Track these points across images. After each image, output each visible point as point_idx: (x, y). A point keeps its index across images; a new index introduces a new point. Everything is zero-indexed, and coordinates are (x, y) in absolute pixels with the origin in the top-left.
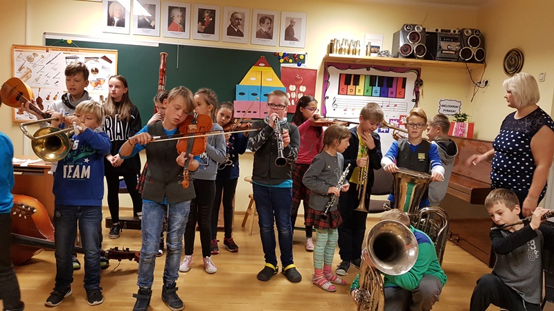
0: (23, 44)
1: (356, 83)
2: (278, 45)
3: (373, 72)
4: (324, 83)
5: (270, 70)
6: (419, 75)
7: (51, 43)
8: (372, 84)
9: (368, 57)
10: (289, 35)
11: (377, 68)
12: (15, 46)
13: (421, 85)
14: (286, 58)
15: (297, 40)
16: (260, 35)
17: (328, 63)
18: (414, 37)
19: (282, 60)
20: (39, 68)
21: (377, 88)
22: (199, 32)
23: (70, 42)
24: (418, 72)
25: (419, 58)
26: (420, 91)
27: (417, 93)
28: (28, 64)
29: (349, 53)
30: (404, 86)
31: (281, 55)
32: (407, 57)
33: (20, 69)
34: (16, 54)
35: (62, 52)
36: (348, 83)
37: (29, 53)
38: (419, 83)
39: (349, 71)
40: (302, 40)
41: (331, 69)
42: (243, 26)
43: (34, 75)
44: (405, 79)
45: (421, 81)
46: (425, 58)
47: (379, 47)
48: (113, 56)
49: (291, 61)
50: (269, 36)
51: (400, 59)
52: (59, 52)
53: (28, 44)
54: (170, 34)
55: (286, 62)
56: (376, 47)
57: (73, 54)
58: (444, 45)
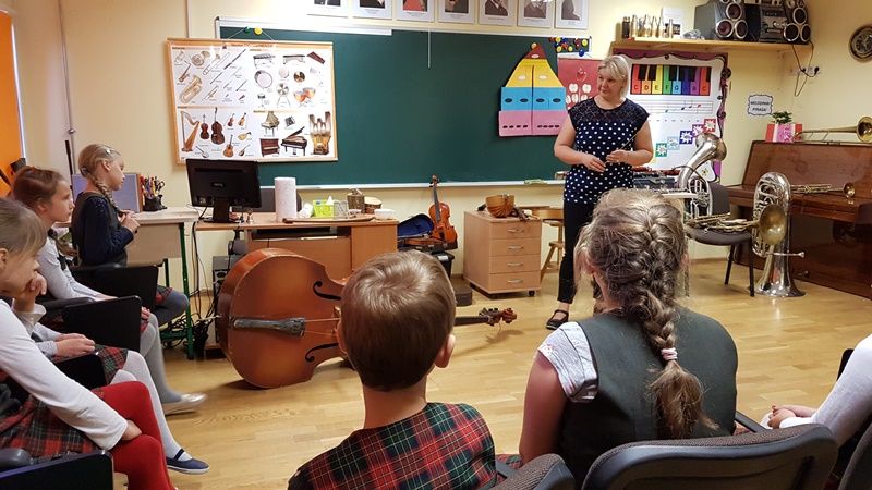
0: (183, 36)
1: (652, 77)
2: (553, 28)
3: (674, 61)
5: (545, 63)
6: (725, 63)
7: (228, 33)
8: (672, 78)
9: (669, 40)
10: (568, 13)
11: (679, 55)
12: (172, 41)
13: (729, 76)
14: (564, 44)
15: (577, 18)
16: (530, 12)
17: (617, 50)
18: (734, 11)
19: (559, 49)
20: (213, 75)
21: (678, 83)
22: (446, 11)
23: (259, 32)
24: (725, 57)
26: (728, 83)
27: (723, 87)
28: (194, 70)
29: (651, 36)
30: (708, 80)
31: (558, 41)
33: (182, 79)
35: (248, 48)
36: (641, 78)
37: (196, 51)
38: (726, 73)
39: (645, 61)
43: (206, 87)
44: (709, 69)
45: (729, 70)
46: (746, 40)
47: (679, 27)
48: (327, 52)
49: (571, 49)
50: (541, 13)
52: (242, 48)
53: (192, 37)
55: (565, 50)
56: (676, 26)
57: (265, 51)
58: (768, 20)
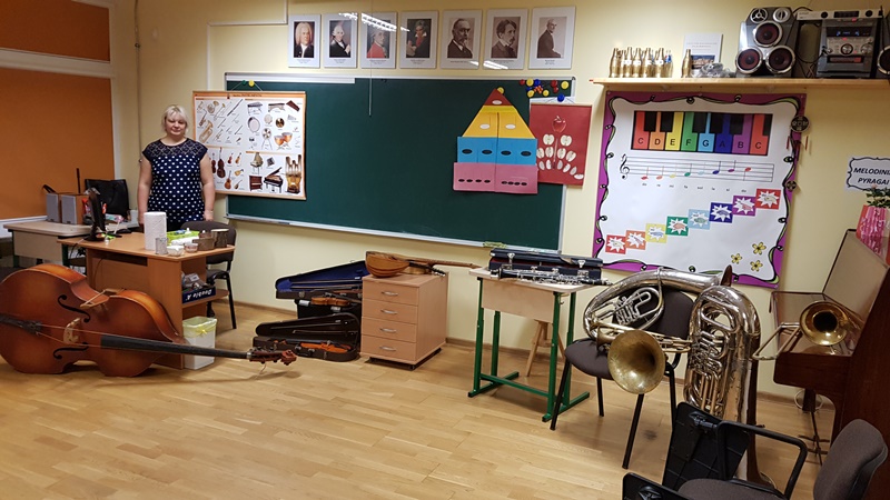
0: (204, 90)
1: (667, 128)
2: (528, 67)
3: (700, 105)
4: (604, 128)
5: (512, 110)
6: (800, 108)
8: (698, 129)
10: (546, 49)
11: (705, 97)
12: (196, 93)
13: (804, 128)
14: (539, 88)
15: (558, 56)
16: (498, 53)
17: (612, 94)
18: (766, 35)
19: (531, 93)
20: (220, 120)
21: (708, 137)
22: (408, 56)
23: (252, 84)
24: (800, 100)
25: (780, 76)
26: (803, 141)
27: (795, 143)
28: (209, 117)
30: (767, 130)
31: (530, 83)
32: (753, 75)
33: (201, 124)
34: (197, 103)
35: (244, 98)
36: (650, 128)
37: (209, 101)
38: (800, 124)
39: (651, 106)
40: (566, 55)
41: (618, 104)
42: (471, 40)
43: (215, 131)
45: (805, 119)
47: (713, 58)
48: (300, 101)
49: (546, 93)
50: (510, 53)
52: (241, 98)
53: (209, 89)
55: (537, 95)
56: (706, 57)
57: (256, 100)
58: (834, 46)
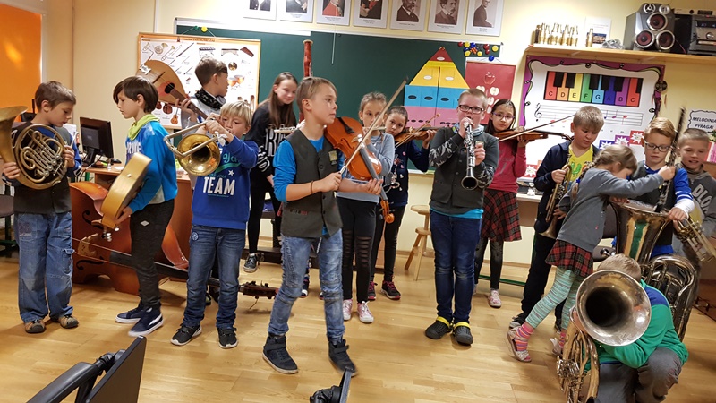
0: (151, 32)
1: (570, 84)
2: (463, 32)
3: (595, 69)
4: (524, 83)
5: (452, 65)
6: (661, 76)
7: (183, 31)
8: (593, 86)
9: (589, 49)
10: (480, 19)
11: (599, 63)
12: (142, 35)
13: (664, 89)
14: (474, 49)
15: (490, 26)
16: (441, 19)
17: (532, 57)
18: (657, 21)
19: (468, 53)
21: (599, 93)
22: (361, 16)
23: (204, 30)
24: (661, 70)
25: (663, 51)
26: (662, 97)
27: (657, 100)
28: (156, 57)
29: (561, 44)
30: (639, 91)
31: (467, 45)
32: (646, 49)
34: (143, 44)
35: (195, 42)
36: (558, 84)
37: (157, 43)
38: (661, 86)
39: (560, 68)
40: (496, 25)
41: (535, 65)
42: (418, 7)
44: (640, 81)
45: (665, 83)
46: (672, 51)
47: (605, 36)
48: (255, 47)
49: (480, 53)
50: (452, 20)
51: (636, 52)
52: (192, 42)
53: (157, 32)
54: (325, 19)
55: (473, 55)
56: (601, 35)
57: (208, 44)
58: (701, 32)
